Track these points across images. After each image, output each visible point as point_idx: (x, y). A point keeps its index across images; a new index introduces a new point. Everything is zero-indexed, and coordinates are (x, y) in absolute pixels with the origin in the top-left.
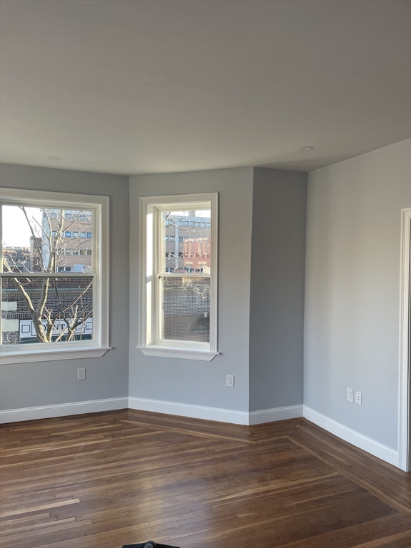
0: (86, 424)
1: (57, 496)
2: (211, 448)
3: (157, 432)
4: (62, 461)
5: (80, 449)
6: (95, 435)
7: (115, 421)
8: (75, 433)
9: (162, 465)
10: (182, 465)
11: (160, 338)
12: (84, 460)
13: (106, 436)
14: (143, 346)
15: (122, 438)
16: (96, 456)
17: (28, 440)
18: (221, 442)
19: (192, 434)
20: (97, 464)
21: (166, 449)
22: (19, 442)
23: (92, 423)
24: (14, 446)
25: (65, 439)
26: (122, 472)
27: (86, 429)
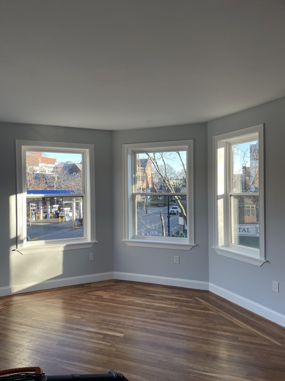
0: (173, 293)
1: (117, 329)
2: (237, 336)
3: (210, 312)
4: (139, 310)
5: (154, 307)
6: (170, 301)
7: (191, 297)
8: (162, 297)
9: (189, 334)
10: (202, 339)
11: (233, 242)
12: (149, 314)
13: (176, 304)
14: (216, 246)
15: (184, 308)
16: (157, 315)
17: (136, 293)
18: (251, 335)
19: (233, 321)
20: (153, 319)
21: (203, 325)
22: (130, 293)
23: (177, 294)
24: (127, 295)
25: (152, 299)
26: (161, 329)
27: (169, 297)
